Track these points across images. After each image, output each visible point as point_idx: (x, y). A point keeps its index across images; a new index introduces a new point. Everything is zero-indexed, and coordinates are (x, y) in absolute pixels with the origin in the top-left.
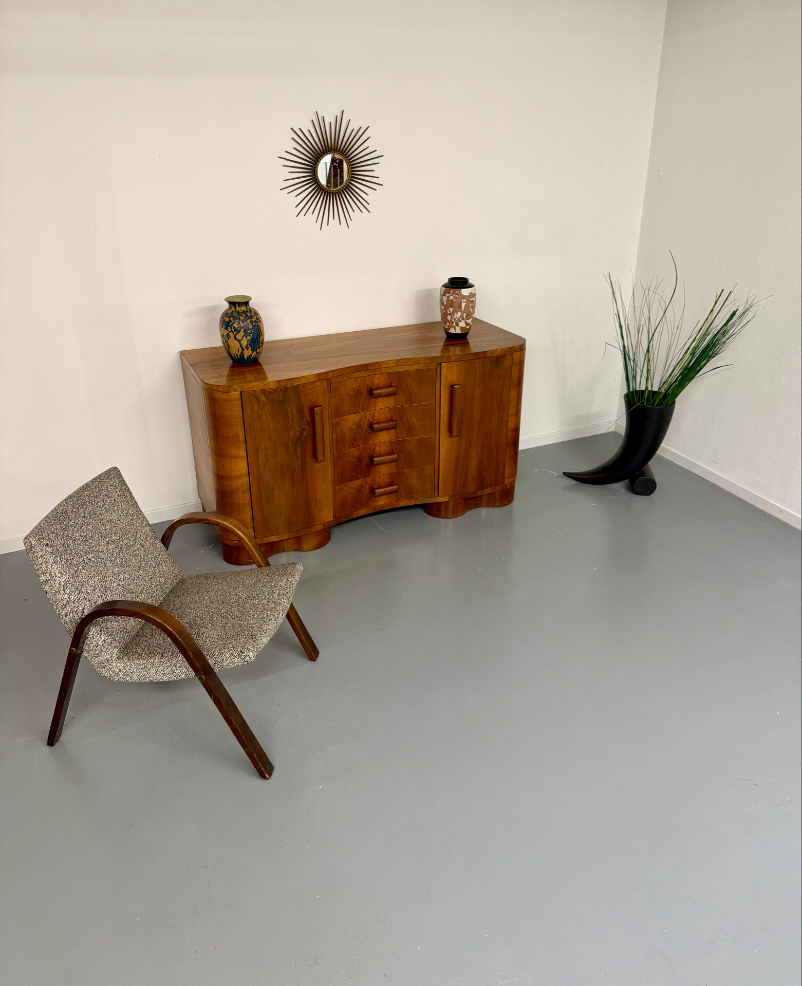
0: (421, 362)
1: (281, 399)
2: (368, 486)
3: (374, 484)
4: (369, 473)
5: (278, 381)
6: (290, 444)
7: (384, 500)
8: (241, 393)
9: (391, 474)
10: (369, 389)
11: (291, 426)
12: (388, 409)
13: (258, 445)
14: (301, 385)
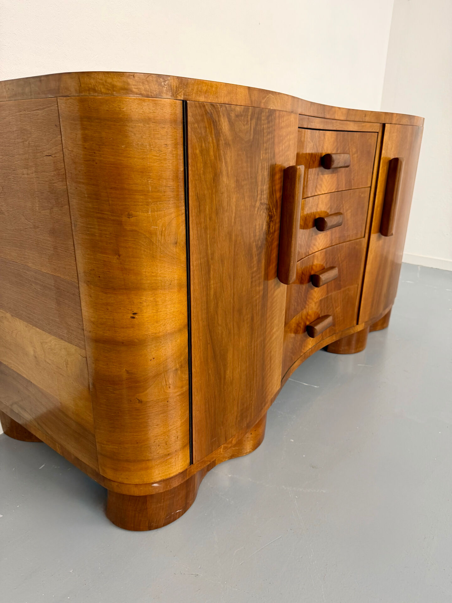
0: (367, 119)
1: (252, 137)
2: (303, 323)
3: (307, 319)
4: (306, 303)
5: (249, 88)
6: (254, 249)
7: (312, 342)
8: (185, 104)
9: (321, 301)
10: (320, 156)
11: (258, 208)
12: (329, 196)
13: (209, 252)
14: (277, 113)
